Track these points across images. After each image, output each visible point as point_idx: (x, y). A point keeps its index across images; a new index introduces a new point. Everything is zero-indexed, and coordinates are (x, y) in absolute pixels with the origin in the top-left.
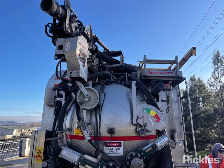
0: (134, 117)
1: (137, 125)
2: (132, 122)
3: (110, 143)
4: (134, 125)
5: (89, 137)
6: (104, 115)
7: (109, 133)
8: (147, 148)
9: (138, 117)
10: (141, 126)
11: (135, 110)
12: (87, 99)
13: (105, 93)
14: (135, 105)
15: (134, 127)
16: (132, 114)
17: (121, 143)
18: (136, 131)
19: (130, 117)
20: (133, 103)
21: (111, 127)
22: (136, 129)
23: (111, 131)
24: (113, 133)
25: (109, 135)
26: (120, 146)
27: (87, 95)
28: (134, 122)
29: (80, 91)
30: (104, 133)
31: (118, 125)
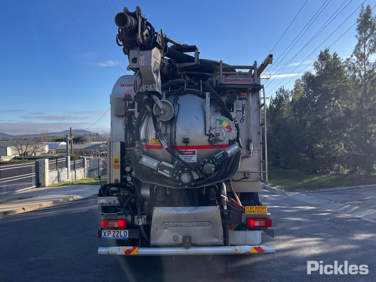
0: (207, 128)
1: (210, 135)
2: (206, 132)
3: (185, 152)
4: (207, 135)
5: (167, 146)
6: (178, 126)
7: (184, 142)
8: (219, 155)
9: (211, 128)
10: (214, 136)
11: (209, 121)
12: (162, 112)
13: (179, 105)
14: (209, 117)
15: (207, 138)
16: (205, 125)
17: (195, 151)
18: (209, 141)
19: (203, 128)
20: (207, 115)
21: (186, 137)
22: (209, 139)
23: (186, 141)
24: (188, 142)
25: (184, 145)
26: (195, 154)
27: (163, 108)
28: (207, 133)
29: (156, 104)
30: (179, 142)
31: (193, 135)
